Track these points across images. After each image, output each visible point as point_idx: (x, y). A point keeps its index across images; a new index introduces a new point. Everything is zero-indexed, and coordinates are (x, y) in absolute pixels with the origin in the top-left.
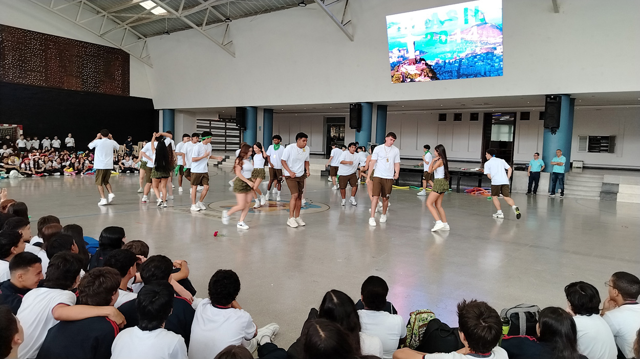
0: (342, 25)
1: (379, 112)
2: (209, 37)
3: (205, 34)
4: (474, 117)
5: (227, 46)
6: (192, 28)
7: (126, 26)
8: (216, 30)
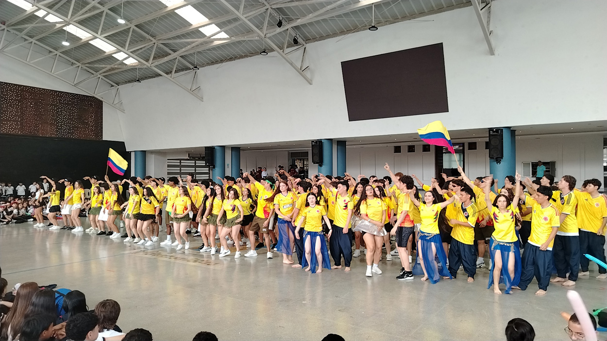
0: (301, 71)
1: (339, 147)
2: (178, 84)
3: (174, 81)
4: (426, 148)
5: (196, 92)
6: (161, 76)
7: (99, 76)
8: (185, 77)
